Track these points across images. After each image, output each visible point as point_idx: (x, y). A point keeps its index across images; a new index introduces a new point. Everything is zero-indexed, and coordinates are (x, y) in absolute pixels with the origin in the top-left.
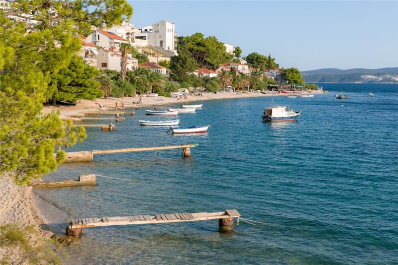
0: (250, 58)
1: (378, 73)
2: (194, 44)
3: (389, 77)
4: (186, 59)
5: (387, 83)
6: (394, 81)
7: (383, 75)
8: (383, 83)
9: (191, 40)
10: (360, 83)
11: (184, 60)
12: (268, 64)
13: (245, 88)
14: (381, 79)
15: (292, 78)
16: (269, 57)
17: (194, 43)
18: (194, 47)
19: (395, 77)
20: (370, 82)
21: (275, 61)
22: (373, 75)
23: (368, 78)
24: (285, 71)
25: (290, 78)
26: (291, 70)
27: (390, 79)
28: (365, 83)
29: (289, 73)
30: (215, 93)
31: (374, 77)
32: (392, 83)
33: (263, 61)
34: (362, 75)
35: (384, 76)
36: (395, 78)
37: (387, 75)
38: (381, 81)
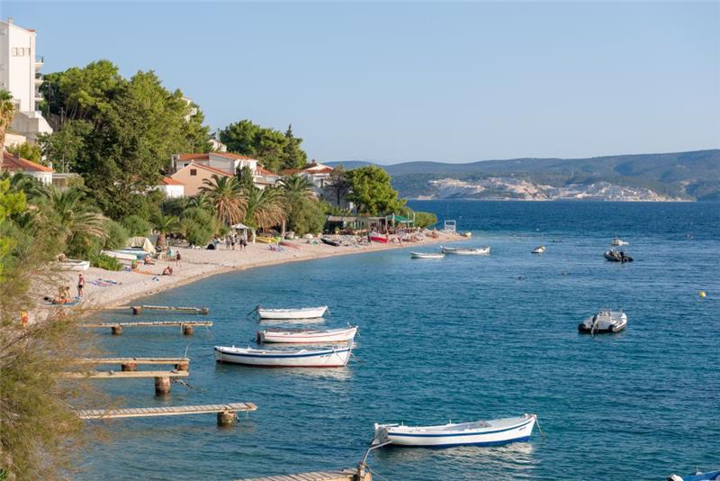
0: (234, 136)
1: (473, 172)
2: (98, 96)
3: (499, 183)
4: (134, 141)
5: (496, 198)
6: (513, 194)
7: (485, 178)
8: (487, 199)
9: (85, 81)
10: (429, 198)
11: (128, 144)
12: (287, 155)
13: (274, 228)
14: (479, 188)
15: (372, 197)
16: (289, 134)
17: (99, 91)
18: (100, 105)
19: (515, 183)
20: (453, 196)
21: (302, 147)
22: (461, 180)
23: (448, 188)
24: (350, 175)
25: (367, 196)
26: (366, 174)
27: (501, 188)
28: (442, 199)
29: (362, 180)
30: (211, 247)
31: (461, 184)
32: (507, 199)
33: (273, 145)
34: (433, 179)
35: (486, 182)
36: (513, 187)
37: (493, 180)
38: (482, 194)
